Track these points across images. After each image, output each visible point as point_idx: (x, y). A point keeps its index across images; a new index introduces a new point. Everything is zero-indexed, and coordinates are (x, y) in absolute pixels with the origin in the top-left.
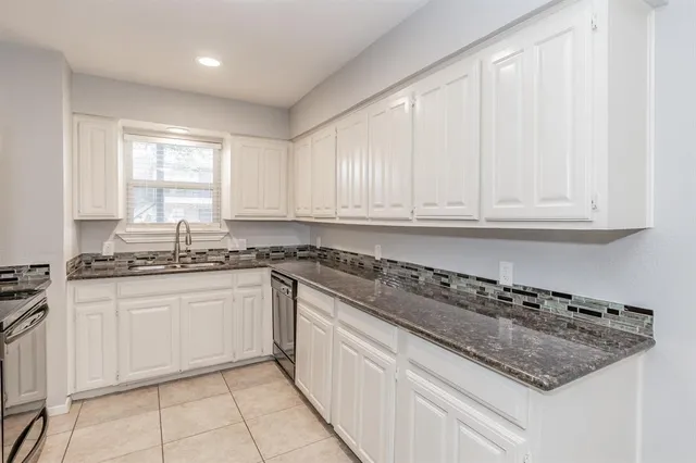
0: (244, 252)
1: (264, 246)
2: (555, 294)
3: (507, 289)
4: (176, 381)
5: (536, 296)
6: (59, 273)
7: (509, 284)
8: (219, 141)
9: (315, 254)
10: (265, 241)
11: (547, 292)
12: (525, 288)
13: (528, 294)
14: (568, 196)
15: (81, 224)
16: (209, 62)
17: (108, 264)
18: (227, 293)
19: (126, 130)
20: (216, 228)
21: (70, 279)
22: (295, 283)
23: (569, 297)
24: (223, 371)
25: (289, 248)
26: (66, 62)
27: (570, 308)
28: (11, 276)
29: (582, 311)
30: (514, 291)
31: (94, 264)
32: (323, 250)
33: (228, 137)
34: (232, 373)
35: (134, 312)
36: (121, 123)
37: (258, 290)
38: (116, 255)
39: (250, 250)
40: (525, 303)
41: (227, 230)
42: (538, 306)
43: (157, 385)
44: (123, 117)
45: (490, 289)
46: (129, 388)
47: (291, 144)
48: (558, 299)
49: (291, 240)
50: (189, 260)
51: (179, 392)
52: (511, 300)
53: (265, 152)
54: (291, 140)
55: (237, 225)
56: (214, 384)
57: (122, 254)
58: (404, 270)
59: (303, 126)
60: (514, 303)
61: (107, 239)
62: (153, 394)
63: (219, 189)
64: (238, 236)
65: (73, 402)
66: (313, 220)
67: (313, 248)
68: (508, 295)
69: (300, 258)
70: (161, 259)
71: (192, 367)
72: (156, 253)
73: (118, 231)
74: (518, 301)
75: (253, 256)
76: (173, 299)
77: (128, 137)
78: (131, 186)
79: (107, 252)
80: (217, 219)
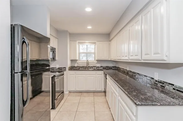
0: (100, 67)
1: (104, 66)
2: (169, 84)
3: (156, 81)
4: (85, 92)
5: (164, 84)
6: (67, 69)
7: (157, 79)
8: (95, 43)
9: (116, 68)
10: (105, 65)
11: (167, 83)
12: (161, 81)
13: (162, 83)
14: (160, 53)
15: (72, 61)
16: (89, 27)
17: (76, 68)
18: (95, 75)
19: (79, 43)
20: (95, 62)
21: (69, 70)
22: (106, 75)
23: (173, 85)
24: (94, 92)
25: (110, 67)
26: (69, 32)
27: (174, 89)
28: (61, 69)
29: (177, 90)
30: (158, 82)
31: (74, 68)
32: (118, 67)
33: (96, 42)
34: (96, 93)
35: (79, 77)
36: (77, 42)
37: (101, 75)
39: (101, 67)
40: (161, 86)
41: (96, 62)
42: (164, 87)
43: (82, 92)
44: (78, 40)
45: (152, 80)
47: (109, 42)
48: (170, 85)
49: (111, 65)
50: (89, 68)
51: (85, 94)
52: (157, 84)
54: (110, 41)
55: (99, 61)
56: (92, 94)
57: (78, 66)
58: (133, 74)
59: (112, 37)
60: (158, 85)
62: (80, 94)
63: (95, 53)
64: (99, 63)
65: (69, 92)
66: (113, 60)
67: (116, 67)
68: (157, 83)
69: (113, 69)
70: (84, 68)
71: (88, 90)
72: (84, 66)
73: (77, 62)
74: (159, 85)
75: (102, 68)
76: (85, 75)
77: (79, 44)
78: (79, 53)
79: (76, 66)
80: (95, 60)
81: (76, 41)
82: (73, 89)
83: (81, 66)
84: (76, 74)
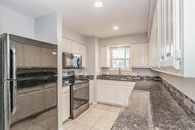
0: (137, 77)
4: (115, 106)
6: (95, 78)
8: (129, 47)
9: (160, 80)
16: (116, 28)
20: (130, 70)
21: (97, 79)
28: (89, 77)
31: (105, 76)
35: (107, 88)
38: (109, 75)
41: (132, 70)
43: (111, 105)
46: (102, 103)
50: (123, 77)
53: (140, 48)
57: (110, 75)
61: (107, 71)
62: (108, 107)
64: (135, 72)
65: (98, 103)
72: (116, 75)
73: (109, 70)
75: (139, 78)
76: (114, 86)
77: (111, 49)
78: (111, 60)
79: (107, 74)
80: (130, 68)
81: (106, 46)
82: (101, 100)
83: (114, 74)
84: (105, 84)
